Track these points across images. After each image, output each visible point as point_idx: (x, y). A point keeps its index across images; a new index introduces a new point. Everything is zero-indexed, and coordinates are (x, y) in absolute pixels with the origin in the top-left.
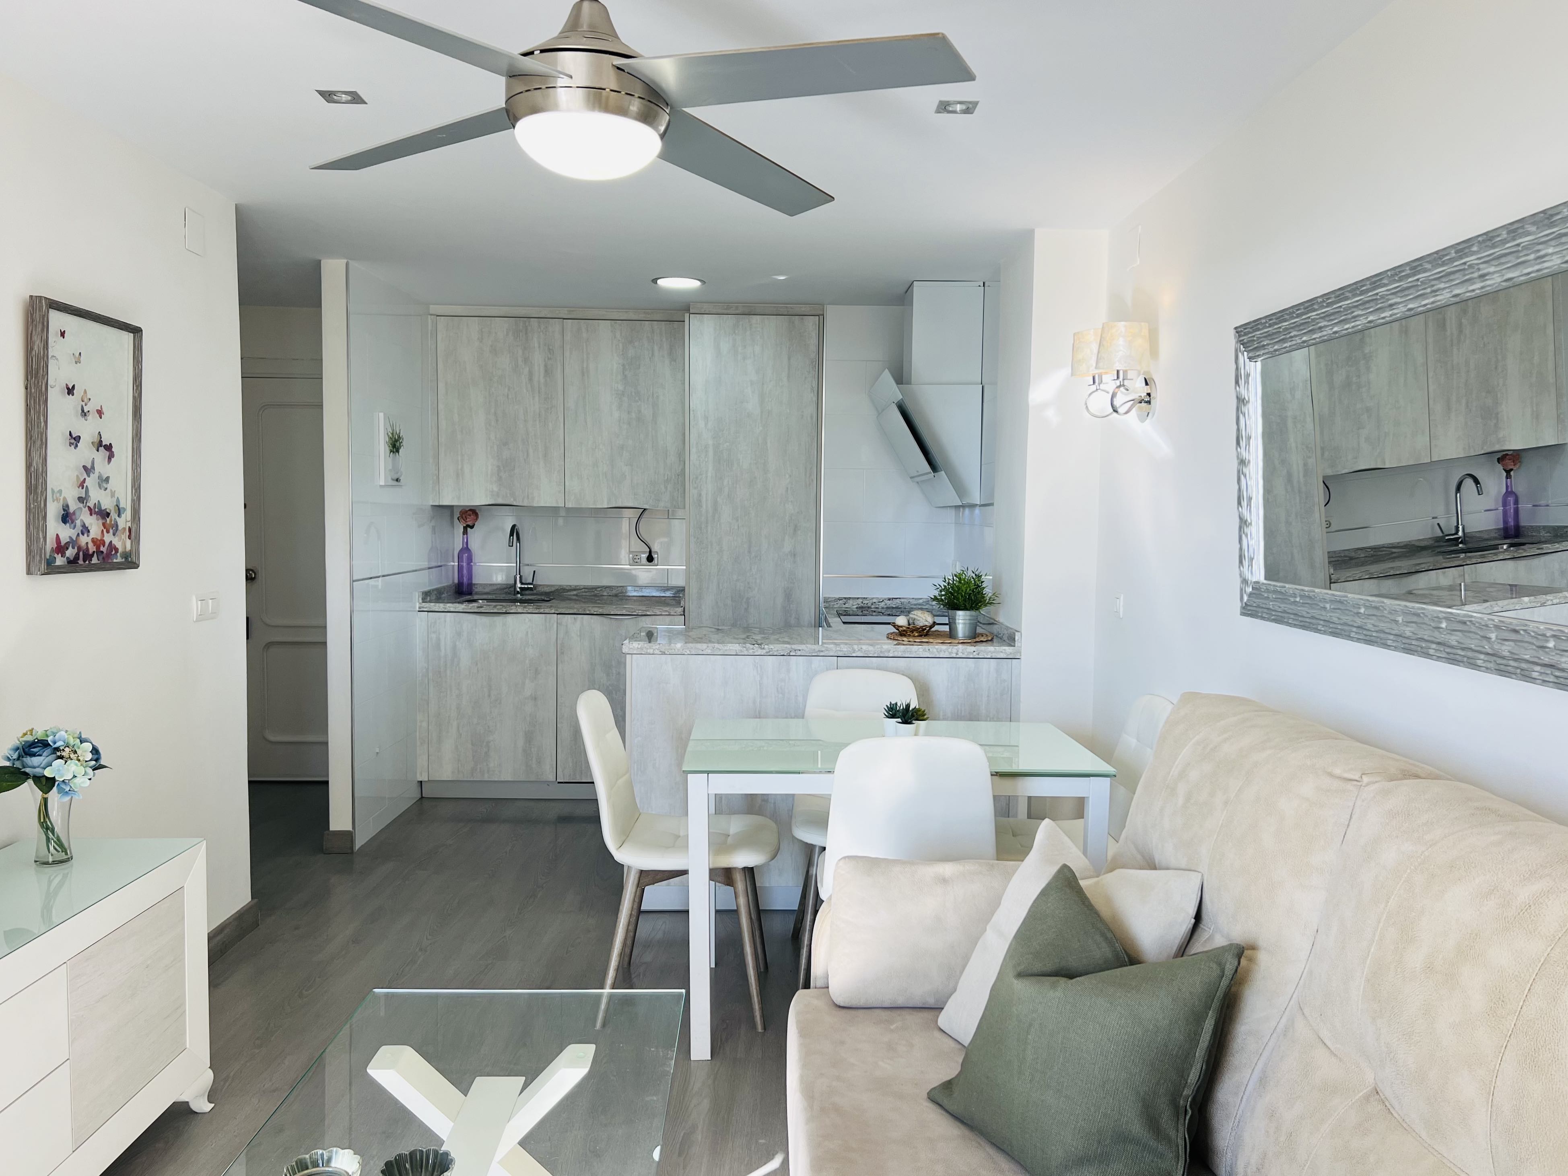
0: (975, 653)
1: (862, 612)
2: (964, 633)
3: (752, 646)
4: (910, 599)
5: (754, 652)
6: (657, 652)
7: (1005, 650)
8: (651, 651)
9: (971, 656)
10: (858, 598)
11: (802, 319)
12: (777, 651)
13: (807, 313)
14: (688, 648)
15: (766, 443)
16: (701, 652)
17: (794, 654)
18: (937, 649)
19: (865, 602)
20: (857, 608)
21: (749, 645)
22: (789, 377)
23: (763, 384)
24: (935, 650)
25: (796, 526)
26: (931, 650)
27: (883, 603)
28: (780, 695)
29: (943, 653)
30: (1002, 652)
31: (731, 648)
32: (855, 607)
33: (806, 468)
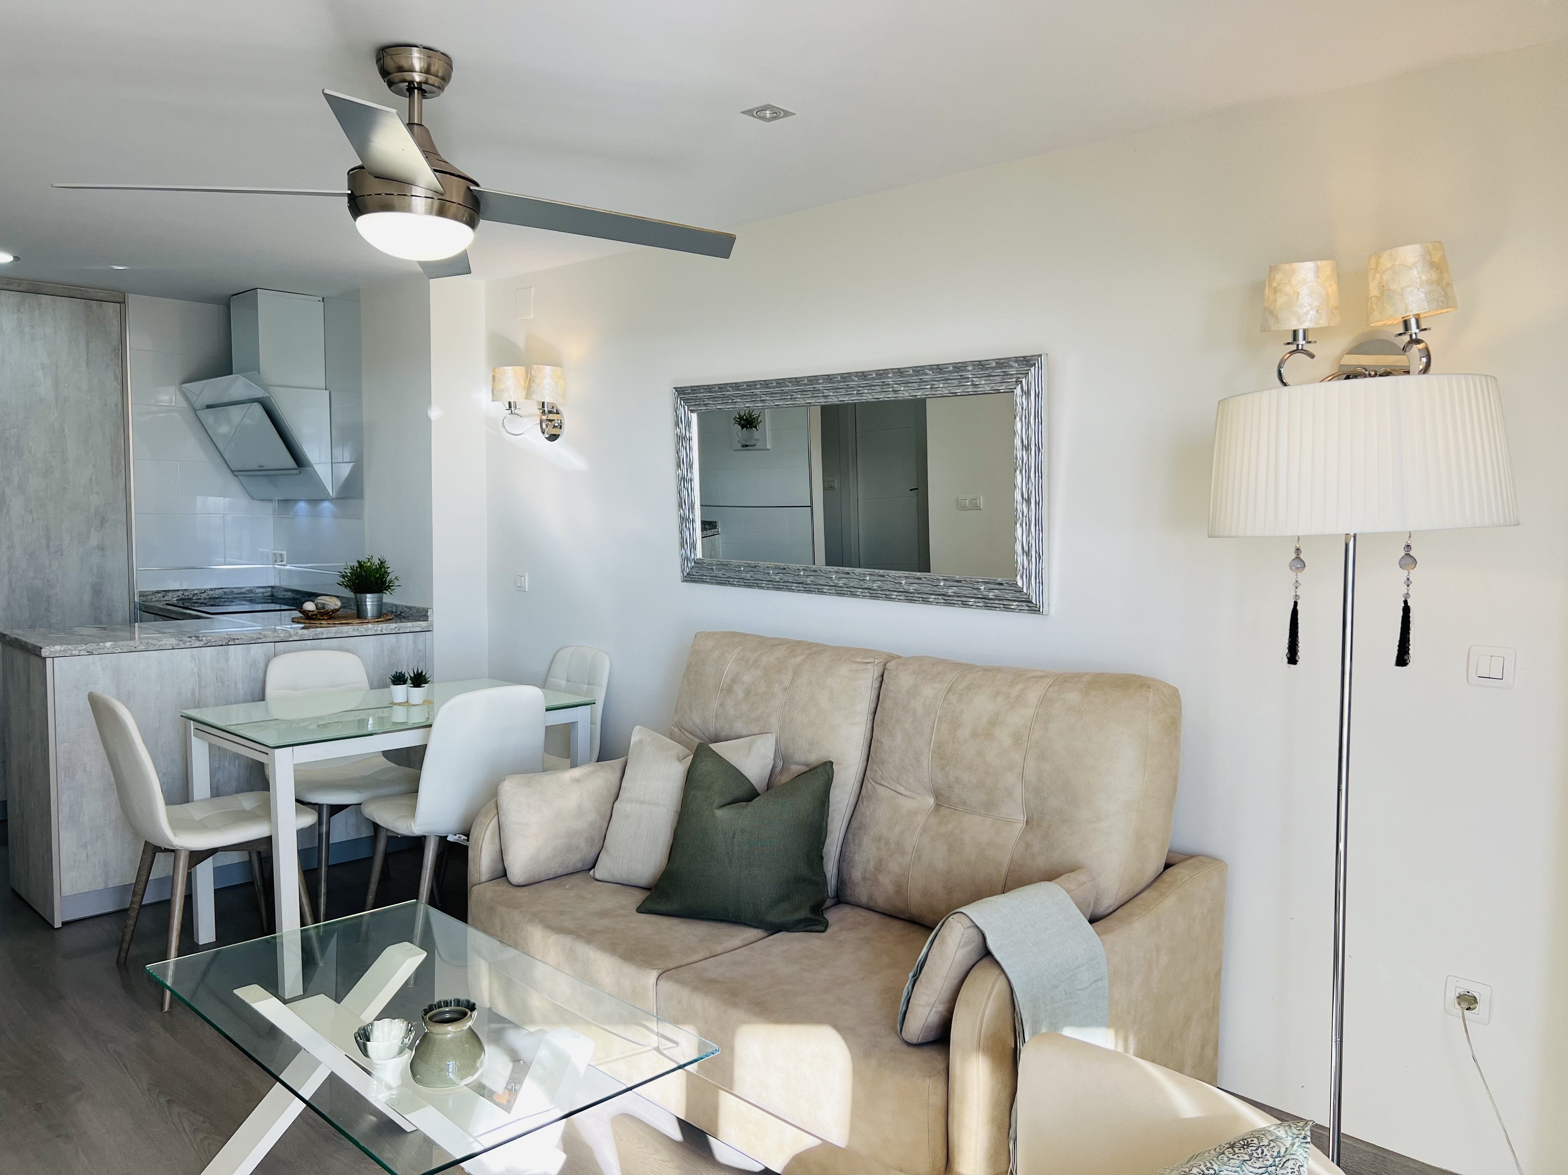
0: (396, 629)
1: (183, 604)
2: (373, 614)
3: (190, 638)
4: (233, 588)
5: (192, 645)
6: (83, 653)
7: (420, 624)
8: (77, 653)
9: (394, 632)
10: (178, 590)
11: (101, 304)
12: (216, 641)
13: (103, 299)
14: (119, 647)
15: (64, 430)
16: (134, 650)
17: (233, 643)
18: (365, 628)
19: (187, 594)
20: (177, 600)
21: (186, 638)
22: (88, 363)
23: (57, 368)
24: (363, 629)
25: (103, 518)
26: (359, 629)
27: (205, 594)
28: (220, 684)
29: (370, 631)
30: (418, 626)
31: (167, 643)
32: (176, 599)
33: (112, 458)
